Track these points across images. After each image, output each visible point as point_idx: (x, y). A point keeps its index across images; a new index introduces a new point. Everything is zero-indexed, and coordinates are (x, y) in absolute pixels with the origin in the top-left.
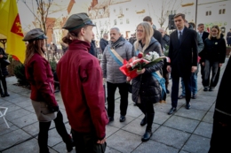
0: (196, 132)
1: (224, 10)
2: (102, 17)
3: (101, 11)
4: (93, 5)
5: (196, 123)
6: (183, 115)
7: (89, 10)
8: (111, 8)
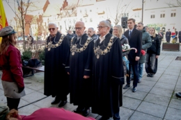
0: (138, 109)
1: (164, 15)
2: (70, 16)
3: (70, 11)
4: (64, 6)
5: (139, 103)
6: (129, 95)
7: (61, 10)
8: (78, 10)
